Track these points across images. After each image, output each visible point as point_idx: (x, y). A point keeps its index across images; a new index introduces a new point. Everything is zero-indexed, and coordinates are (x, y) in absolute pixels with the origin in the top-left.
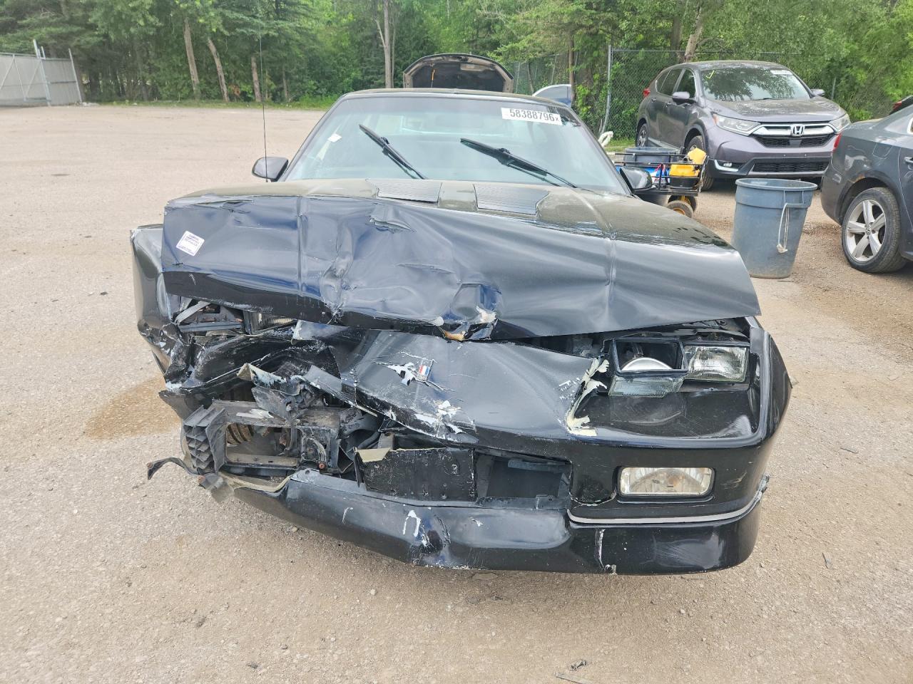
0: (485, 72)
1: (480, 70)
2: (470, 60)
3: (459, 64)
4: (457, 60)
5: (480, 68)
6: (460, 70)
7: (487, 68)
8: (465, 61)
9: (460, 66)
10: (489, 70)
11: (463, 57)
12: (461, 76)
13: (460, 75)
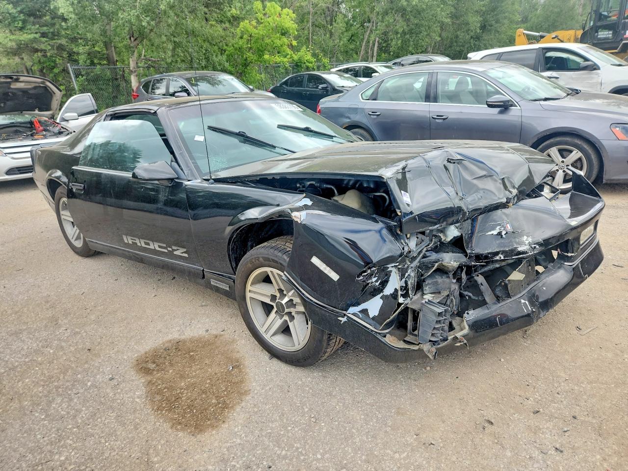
0: (35, 88)
1: (30, 87)
2: (22, 79)
3: (9, 83)
4: (9, 80)
5: (30, 85)
6: (10, 88)
7: (37, 85)
8: (17, 80)
9: (10, 84)
10: (40, 86)
11: (15, 77)
12: (12, 93)
13: (10, 92)
